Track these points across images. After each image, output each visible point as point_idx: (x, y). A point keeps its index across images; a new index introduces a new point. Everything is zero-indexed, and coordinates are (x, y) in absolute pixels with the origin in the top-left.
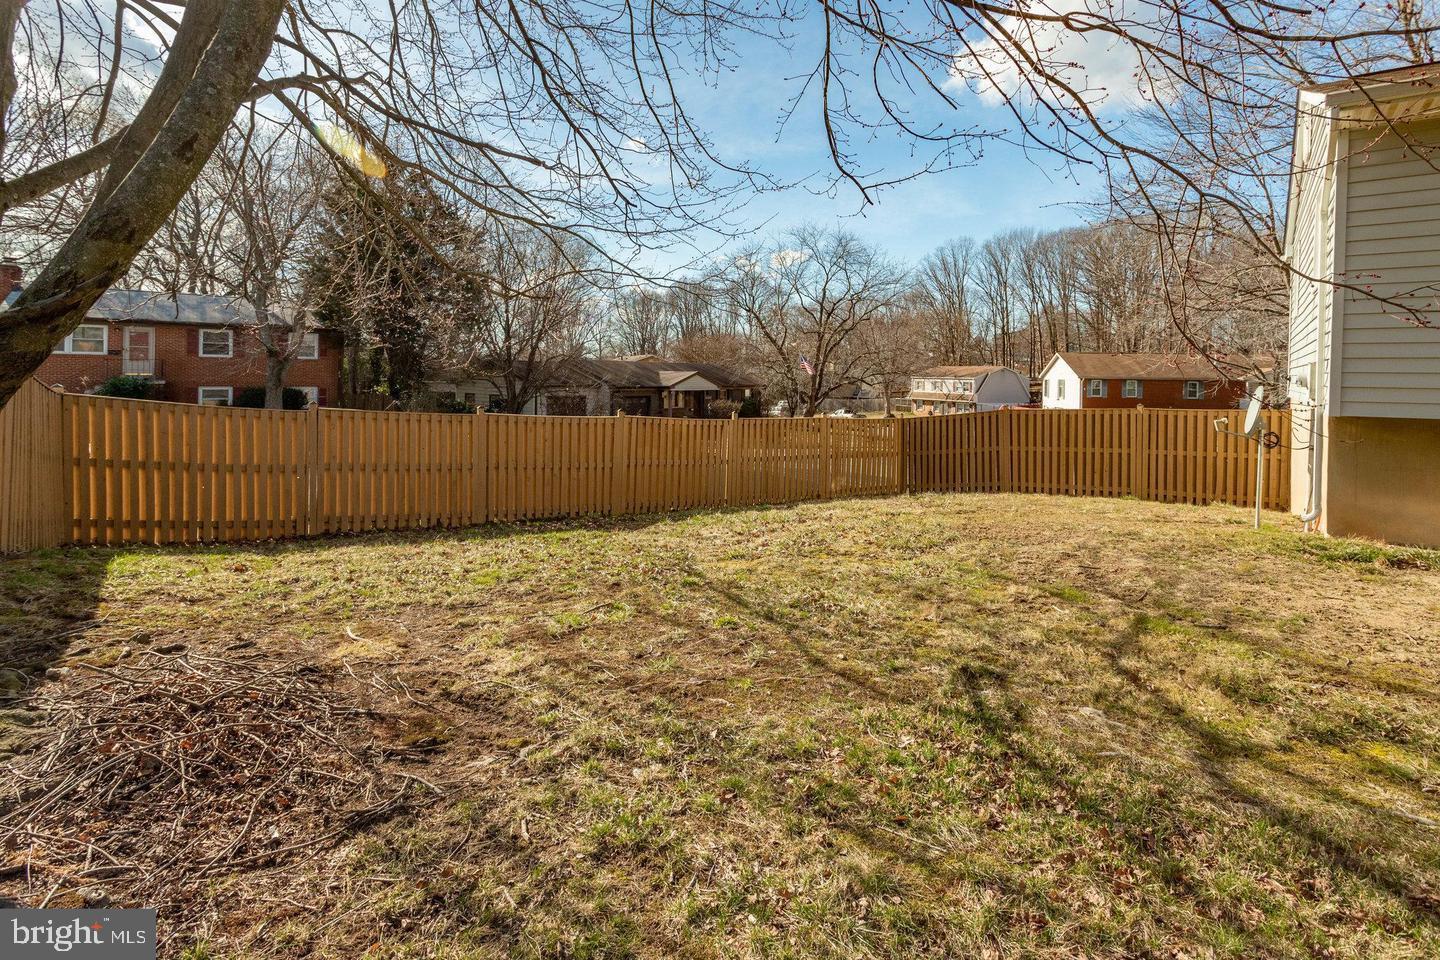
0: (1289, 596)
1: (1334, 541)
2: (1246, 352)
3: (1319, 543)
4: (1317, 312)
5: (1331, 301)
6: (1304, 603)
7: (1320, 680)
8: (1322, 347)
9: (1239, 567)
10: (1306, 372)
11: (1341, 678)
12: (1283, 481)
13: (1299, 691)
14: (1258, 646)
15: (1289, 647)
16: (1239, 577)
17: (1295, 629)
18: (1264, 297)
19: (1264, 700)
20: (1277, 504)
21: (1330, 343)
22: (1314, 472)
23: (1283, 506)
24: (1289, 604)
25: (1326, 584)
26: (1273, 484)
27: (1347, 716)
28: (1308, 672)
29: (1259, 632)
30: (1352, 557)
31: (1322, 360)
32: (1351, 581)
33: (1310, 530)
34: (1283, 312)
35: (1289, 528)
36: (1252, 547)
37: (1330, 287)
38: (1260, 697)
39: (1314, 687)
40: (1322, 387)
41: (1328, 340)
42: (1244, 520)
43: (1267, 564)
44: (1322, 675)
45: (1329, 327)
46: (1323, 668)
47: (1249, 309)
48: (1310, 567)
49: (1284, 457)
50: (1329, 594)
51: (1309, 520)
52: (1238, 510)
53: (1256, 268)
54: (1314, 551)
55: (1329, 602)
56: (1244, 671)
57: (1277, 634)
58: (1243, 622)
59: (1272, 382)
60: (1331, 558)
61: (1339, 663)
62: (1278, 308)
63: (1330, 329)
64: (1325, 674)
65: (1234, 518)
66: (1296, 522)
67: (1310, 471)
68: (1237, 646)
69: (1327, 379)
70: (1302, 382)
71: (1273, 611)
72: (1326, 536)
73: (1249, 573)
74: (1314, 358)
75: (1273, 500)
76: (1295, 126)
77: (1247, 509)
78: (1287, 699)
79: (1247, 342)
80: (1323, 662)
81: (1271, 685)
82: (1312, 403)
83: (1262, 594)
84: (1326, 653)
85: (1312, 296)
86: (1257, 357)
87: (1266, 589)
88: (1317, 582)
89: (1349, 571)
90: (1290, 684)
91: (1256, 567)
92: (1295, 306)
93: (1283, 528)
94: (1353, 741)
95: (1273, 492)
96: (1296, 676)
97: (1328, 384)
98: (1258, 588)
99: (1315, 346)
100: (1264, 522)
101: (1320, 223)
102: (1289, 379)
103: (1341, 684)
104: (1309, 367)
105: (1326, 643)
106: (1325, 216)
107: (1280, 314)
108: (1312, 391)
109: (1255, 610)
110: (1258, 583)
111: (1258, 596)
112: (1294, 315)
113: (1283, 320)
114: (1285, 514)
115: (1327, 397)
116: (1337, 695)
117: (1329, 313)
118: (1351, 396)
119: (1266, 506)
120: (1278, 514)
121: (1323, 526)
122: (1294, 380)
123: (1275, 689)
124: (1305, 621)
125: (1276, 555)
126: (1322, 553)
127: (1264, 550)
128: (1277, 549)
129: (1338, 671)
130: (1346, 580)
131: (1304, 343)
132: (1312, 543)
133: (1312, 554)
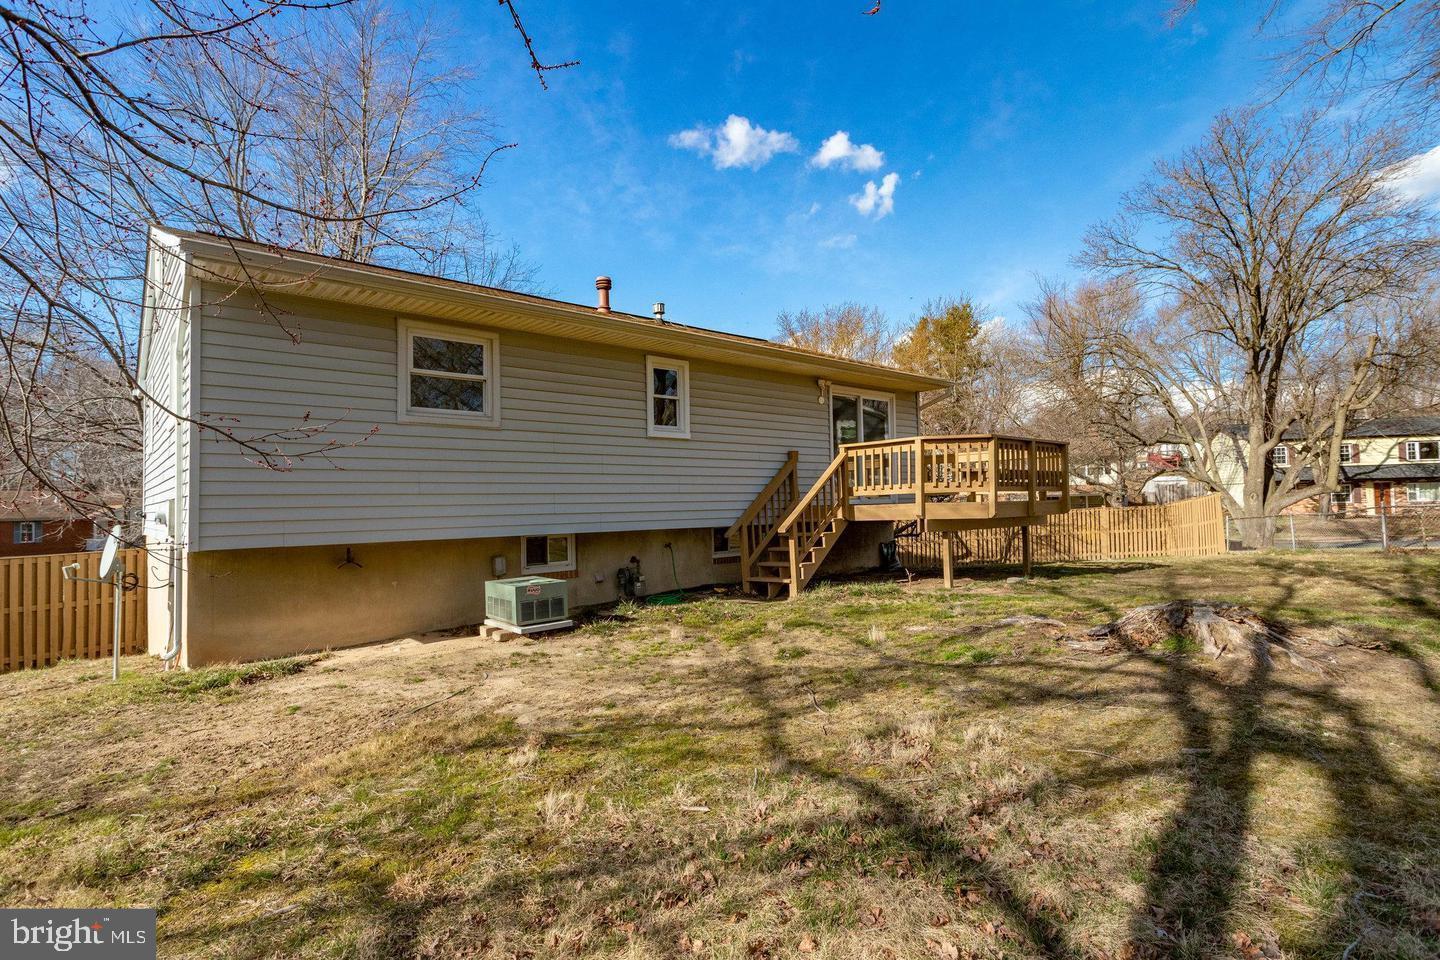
0: (155, 743)
1: (194, 673)
2: (93, 488)
3: (180, 678)
4: (174, 449)
5: (188, 439)
6: (168, 746)
7: (192, 819)
8: (180, 484)
9: (98, 730)
10: (165, 509)
11: (211, 808)
12: (139, 623)
13: (172, 842)
14: (125, 812)
15: (158, 799)
16: (99, 741)
17: (162, 777)
18: (115, 431)
19: (136, 869)
20: (134, 647)
21: (188, 480)
22: (173, 608)
23: (140, 647)
24: (157, 751)
25: (190, 718)
26: (129, 627)
27: (218, 845)
28: (179, 817)
29: (126, 794)
30: (213, 685)
31: (181, 497)
32: (213, 709)
33: (171, 667)
34: (137, 447)
35: (150, 670)
36: (113, 702)
37: (187, 425)
38: (133, 867)
39: (186, 830)
40: (181, 523)
41: (186, 477)
42: (100, 673)
43: (130, 716)
44: (193, 813)
45: (186, 464)
46: (193, 806)
47: (98, 442)
48: (174, 705)
49: (140, 597)
50: (194, 728)
51: (170, 659)
52: (91, 663)
53: (105, 398)
54: (177, 688)
55: (194, 736)
56: (112, 847)
57: (145, 789)
58: (106, 790)
59: (123, 520)
60: (193, 691)
61: (209, 794)
62: (131, 444)
63: (188, 466)
64: (196, 812)
65: (89, 673)
66: (156, 662)
67: (170, 608)
68: (101, 821)
69: (186, 516)
70: (160, 520)
71: (139, 764)
72: (187, 669)
73: (111, 732)
74: (173, 495)
75: (129, 643)
76: (147, 262)
77: (102, 661)
78: (160, 856)
79: (93, 479)
80: (192, 800)
81: (142, 849)
82: (171, 539)
83: (125, 751)
84: (195, 789)
85: (167, 434)
86: (107, 494)
87: (131, 744)
88: (182, 718)
89: (212, 697)
90: (162, 838)
91: (118, 723)
92: (149, 442)
93: (144, 672)
94: (225, 867)
95: (129, 636)
96: (168, 826)
97: (187, 520)
98: (121, 745)
99: (173, 483)
100: (123, 670)
101: (175, 362)
102: (145, 517)
103: (211, 814)
104: (168, 503)
105: (194, 779)
106: (180, 357)
107: (133, 450)
108: (171, 529)
109: (119, 771)
110: (121, 740)
111: (122, 754)
112: (148, 450)
113: (135, 455)
114: (145, 656)
115: (186, 533)
116: (207, 827)
117: (187, 451)
118: (209, 531)
119: (123, 651)
120: (137, 658)
121: (184, 661)
122: (150, 517)
123: (147, 851)
124: (173, 763)
125: (139, 704)
126: (185, 688)
127: (126, 701)
128: (140, 695)
129: (207, 802)
130: (208, 708)
131: (160, 480)
132: (174, 681)
133: (175, 692)
